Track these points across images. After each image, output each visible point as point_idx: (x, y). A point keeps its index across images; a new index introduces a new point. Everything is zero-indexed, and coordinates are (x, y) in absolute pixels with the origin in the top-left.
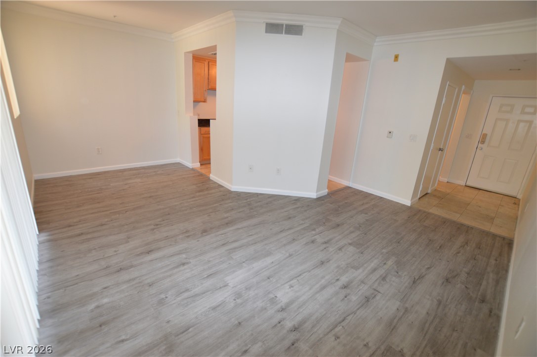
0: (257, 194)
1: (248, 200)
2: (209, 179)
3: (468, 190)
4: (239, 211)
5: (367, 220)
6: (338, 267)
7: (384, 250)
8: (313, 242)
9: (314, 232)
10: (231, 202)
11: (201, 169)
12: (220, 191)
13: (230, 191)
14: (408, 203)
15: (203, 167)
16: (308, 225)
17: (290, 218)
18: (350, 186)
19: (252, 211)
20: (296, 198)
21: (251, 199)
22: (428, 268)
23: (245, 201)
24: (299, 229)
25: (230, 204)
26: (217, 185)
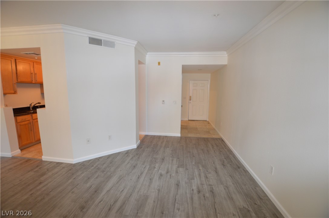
0: (97, 158)
1: (95, 166)
2: (41, 161)
3: (189, 121)
4: (95, 177)
5: (172, 151)
6: (186, 183)
7: (193, 163)
8: (161, 175)
9: (156, 169)
10: (82, 173)
11: (24, 154)
12: (63, 168)
13: (72, 164)
14: (179, 135)
15: (24, 152)
16: (149, 166)
17: (135, 167)
18: (147, 134)
19: (105, 173)
20: (125, 152)
21: (96, 164)
22: (214, 163)
23: (93, 168)
24: (146, 171)
25: (83, 175)
26: (55, 164)
